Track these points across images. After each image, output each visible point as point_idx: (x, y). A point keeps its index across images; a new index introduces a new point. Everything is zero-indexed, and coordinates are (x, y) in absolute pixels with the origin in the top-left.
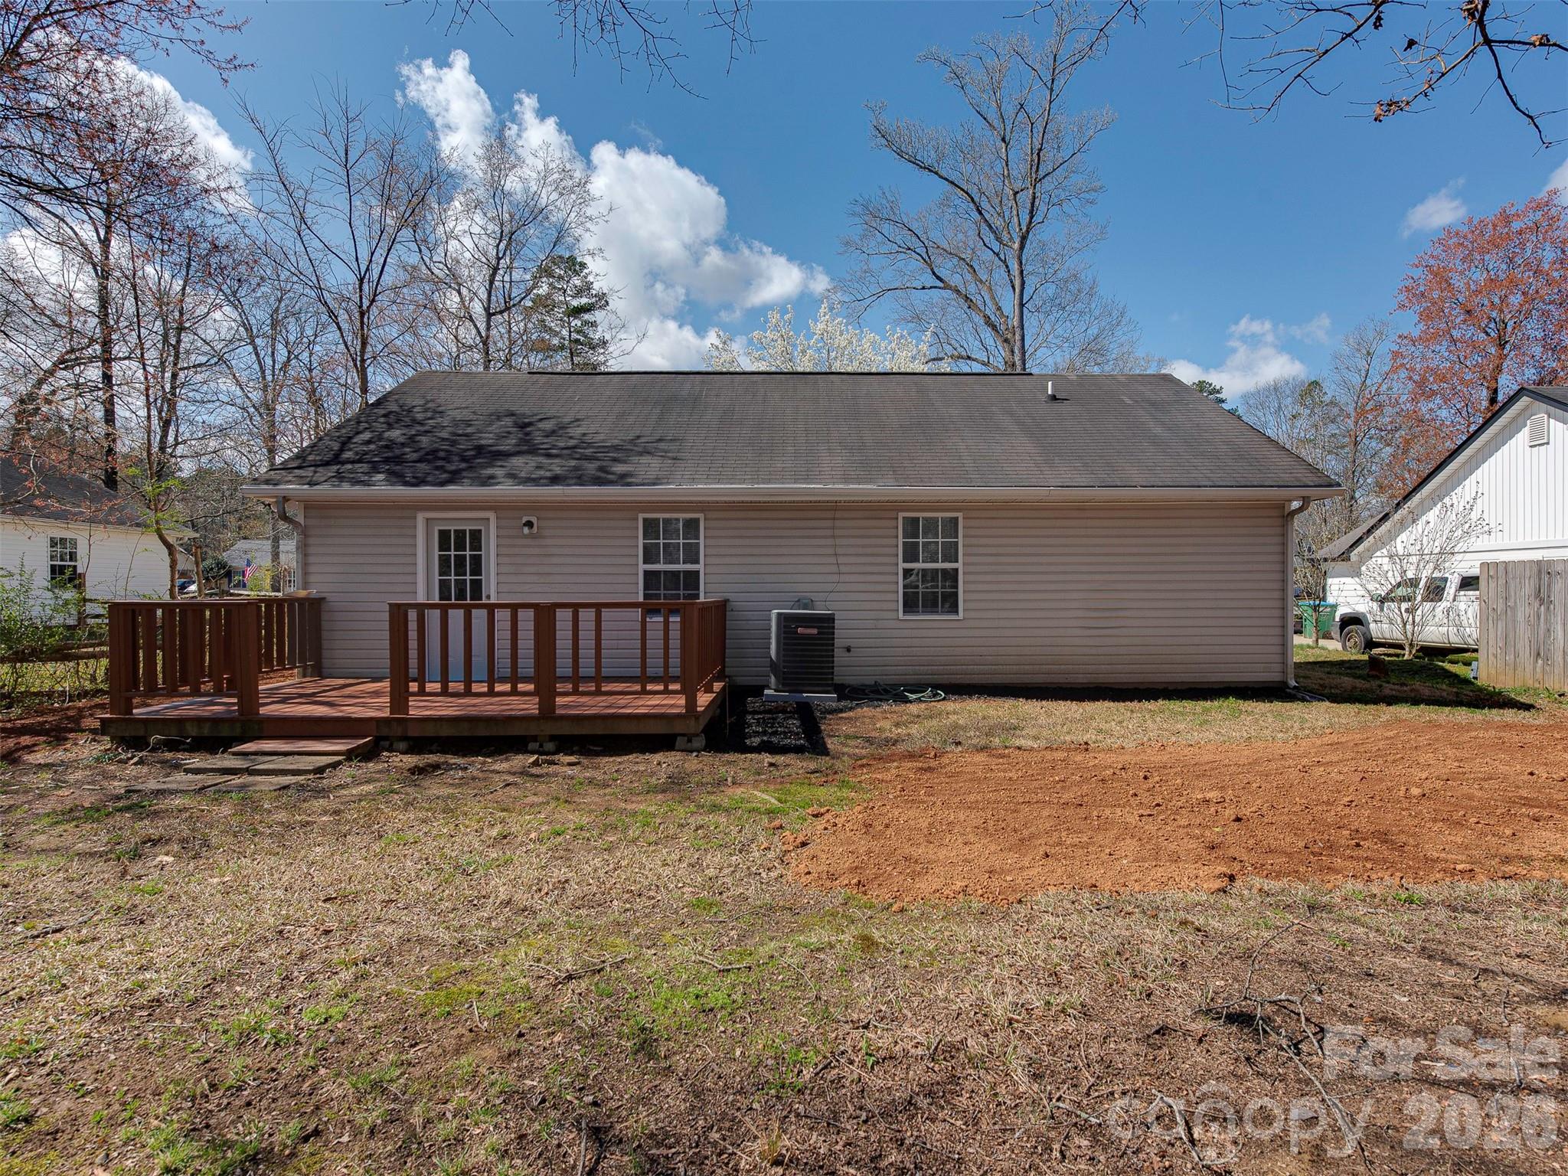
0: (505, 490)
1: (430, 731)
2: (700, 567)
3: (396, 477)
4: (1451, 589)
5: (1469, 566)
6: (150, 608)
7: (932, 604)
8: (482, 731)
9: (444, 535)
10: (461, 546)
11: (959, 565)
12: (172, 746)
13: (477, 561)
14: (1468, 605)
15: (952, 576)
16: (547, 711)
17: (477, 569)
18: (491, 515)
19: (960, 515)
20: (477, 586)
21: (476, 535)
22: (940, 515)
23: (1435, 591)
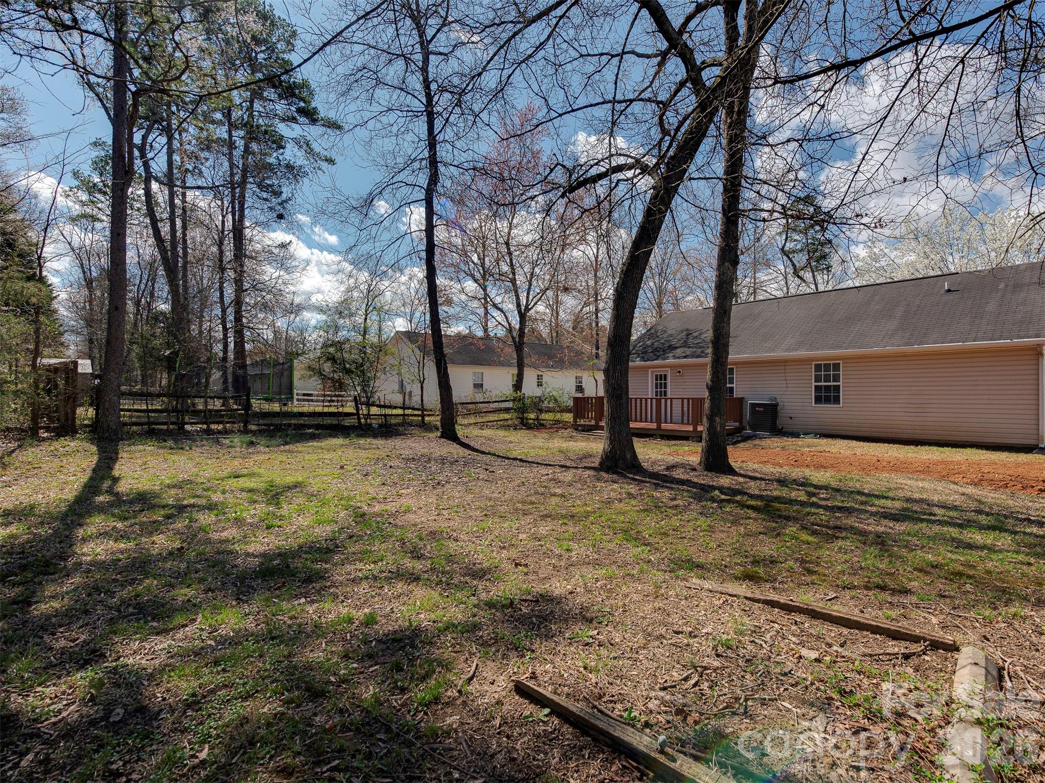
0: (670, 361)
1: (636, 431)
2: (734, 385)
3: (643, 359)
6: (592, 398)
7: (827, 400)
8: (644, 432)
9: (657, 376)
10: (661, 380)
11: (841, 383)
12: (583, 431)
13: (665, 384)
15: (837, 388)
17: (665, 388)
18: (669, 369)
19: (841, 362)
20: (665, 392)
21: (665, 376)
22: (831, 362)
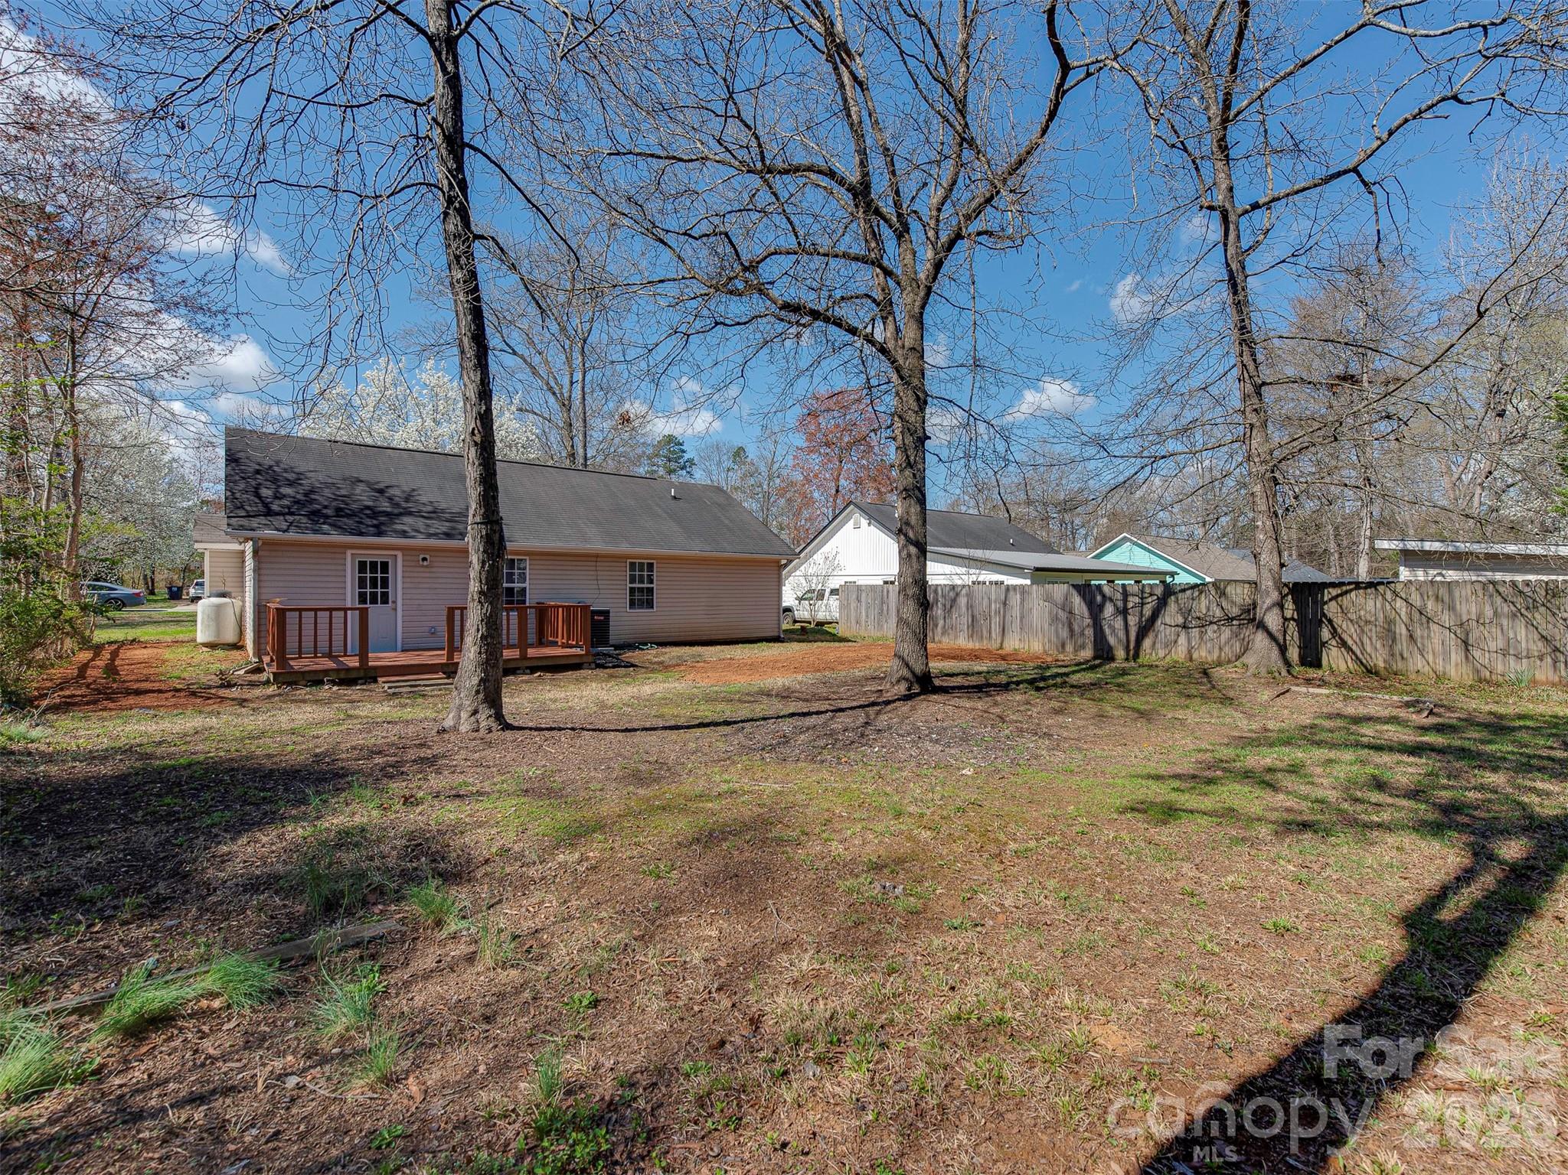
2: (526, 585)
4: (827, 594)
5: (835, 583)
7: (641, 605)
9: (363, 563)
10: (373, 570)
11: (654, 586)
13: (385, 580)
14: (834, 603)
15: (650, 591)
16: (524, 656)
17: (385, 585)
18: (398, 553)
19: (655, 561)
20: (385, 595)
21: (385, 566)
22: (646, 561)
23: (821, 596)
